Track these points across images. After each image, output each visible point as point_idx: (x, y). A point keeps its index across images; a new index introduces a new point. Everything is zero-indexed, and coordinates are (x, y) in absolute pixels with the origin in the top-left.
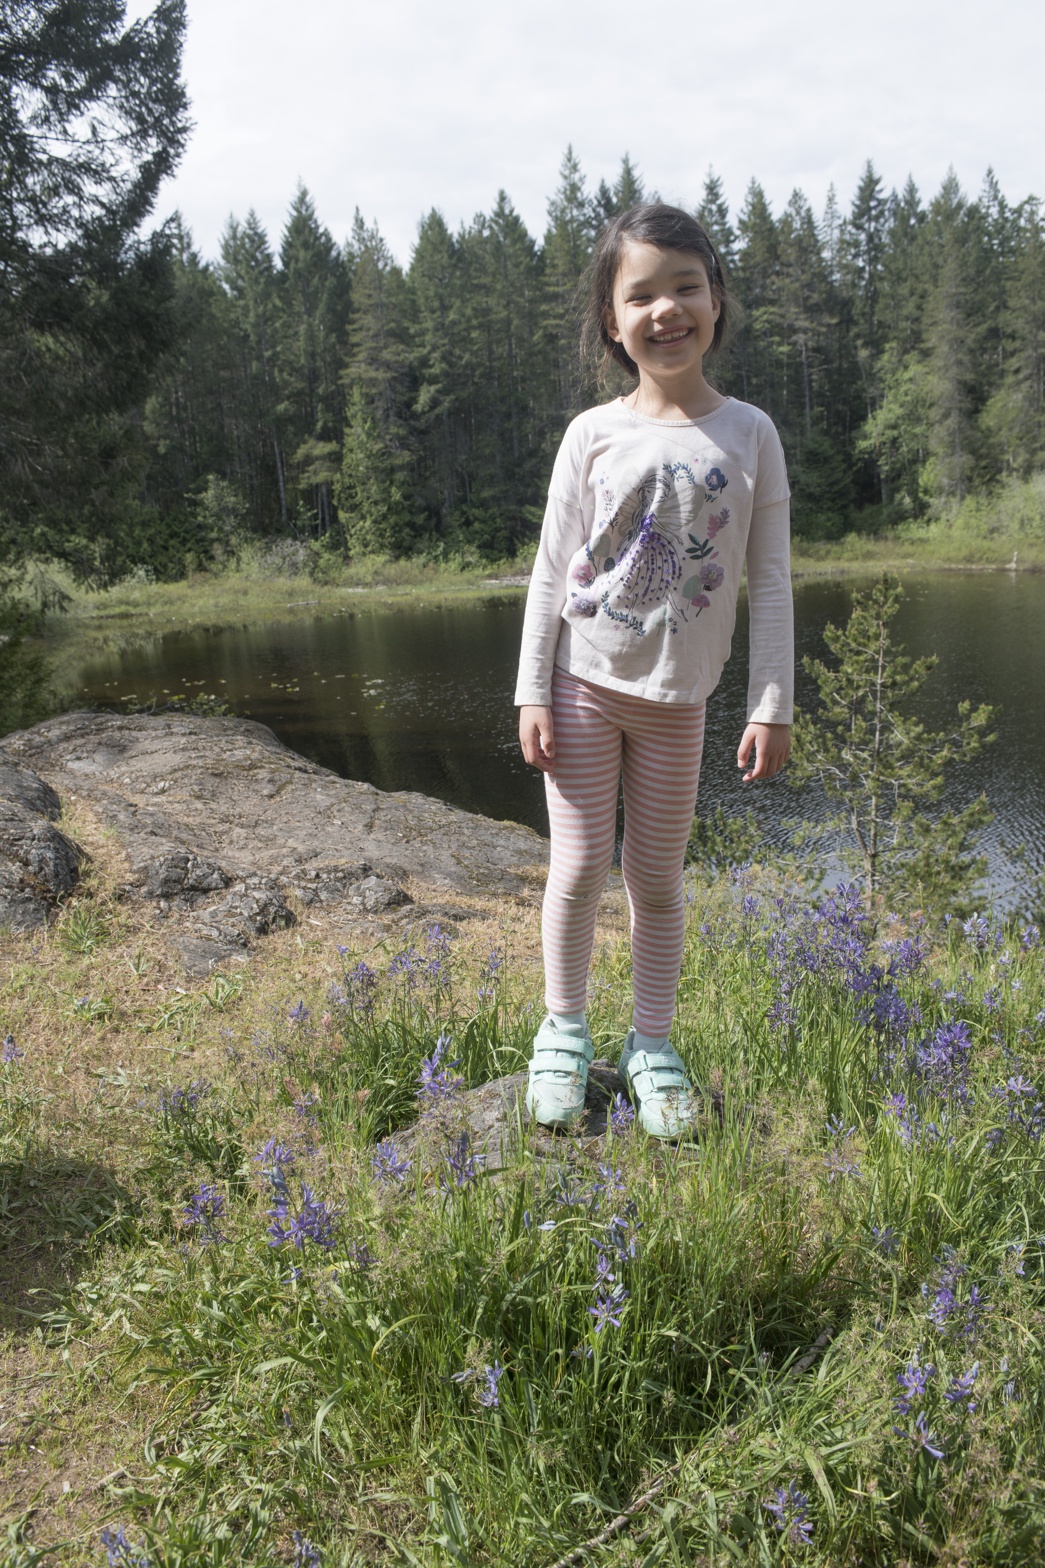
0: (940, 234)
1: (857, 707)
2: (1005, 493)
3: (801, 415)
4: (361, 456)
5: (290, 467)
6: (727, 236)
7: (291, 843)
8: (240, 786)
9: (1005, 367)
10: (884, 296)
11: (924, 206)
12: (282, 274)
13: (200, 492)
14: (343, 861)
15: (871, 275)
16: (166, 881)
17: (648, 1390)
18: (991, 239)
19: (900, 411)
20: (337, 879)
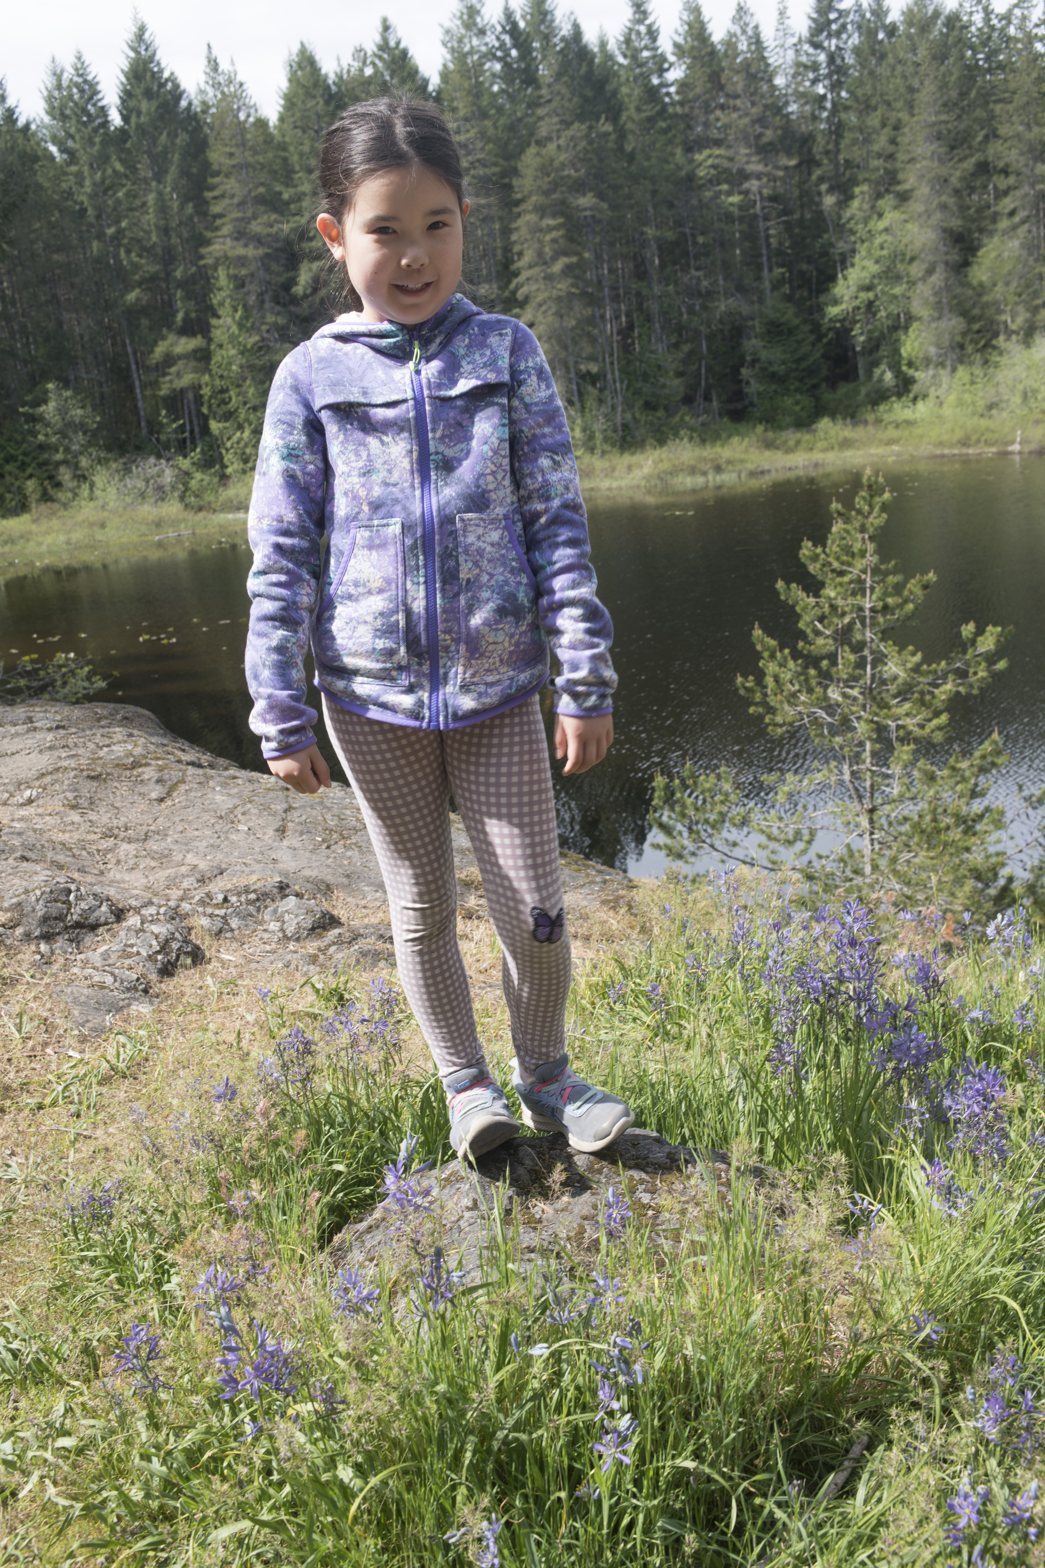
0: (914, 50)
1: (844, 636)
2: (1004, 360)
3: (759, 278)
4: (233, 352)
5: (147, 369)
6: (660, 65)
7: (191, 859)
8: (123, 789)
9: (998, 208)
10: (851, 129)
11: (894, 16)
12: (121, 131)
13: (39, 405)
14: (254, 878)
15: (834, 104)
16: (45, 919)
17: (665, 1531)
18: (975, 53)
19: (875, 269)
20: (250, 902)
